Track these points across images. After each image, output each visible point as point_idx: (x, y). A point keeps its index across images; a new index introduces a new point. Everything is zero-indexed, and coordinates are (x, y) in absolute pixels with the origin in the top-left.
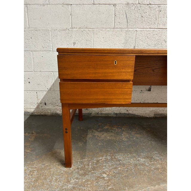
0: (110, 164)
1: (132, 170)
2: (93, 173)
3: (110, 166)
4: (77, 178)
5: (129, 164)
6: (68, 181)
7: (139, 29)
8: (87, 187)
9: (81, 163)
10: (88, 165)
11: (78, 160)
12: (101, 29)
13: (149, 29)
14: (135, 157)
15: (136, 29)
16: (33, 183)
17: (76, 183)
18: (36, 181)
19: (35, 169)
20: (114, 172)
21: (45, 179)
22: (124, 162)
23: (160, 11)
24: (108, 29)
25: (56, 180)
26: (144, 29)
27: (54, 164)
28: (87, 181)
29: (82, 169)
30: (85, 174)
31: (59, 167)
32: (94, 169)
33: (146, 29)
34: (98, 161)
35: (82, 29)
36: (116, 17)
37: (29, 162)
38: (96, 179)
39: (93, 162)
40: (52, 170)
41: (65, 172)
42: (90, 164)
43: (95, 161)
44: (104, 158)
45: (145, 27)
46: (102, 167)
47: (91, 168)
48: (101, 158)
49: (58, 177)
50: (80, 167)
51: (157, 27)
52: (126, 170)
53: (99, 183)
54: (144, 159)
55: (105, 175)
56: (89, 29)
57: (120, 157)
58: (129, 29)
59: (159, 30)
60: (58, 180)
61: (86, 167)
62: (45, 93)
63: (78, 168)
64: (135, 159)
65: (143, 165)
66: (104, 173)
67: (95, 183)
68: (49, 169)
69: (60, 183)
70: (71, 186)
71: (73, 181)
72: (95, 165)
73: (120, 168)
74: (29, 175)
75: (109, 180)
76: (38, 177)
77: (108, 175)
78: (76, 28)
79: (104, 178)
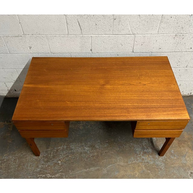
0: (65, 153)
1: (77, 157)
2: (53, 160)
3: (64, 155)
4: (43, 164)
5: (77, 153)
6: (38, 167)
7: (93, 35)
8: (48, 170)
9: (46, 152)
10: (51, 154)
11: (44, 149)
12: (54, 35)
13: (105, 35)
14: (83, 146)
15: (91, 35)
16: (17, 168)
17: (42, 168)
18: (19, 166)
19: (17, 158)
20: (66, 160)
21: (24, 165)
22: (74, 151)
23: (115, 19)
24: (62, 36)
25: (30, 165)
26: (99, 35)
27: (29, 154)
28: (49, 166)
29: (46, 157)
30: (47, 161)
31: (32, 156)
32: (54, 157)
33: (102, 35)
34: (57, 150)
35: (35, 36)
36: (68, 25)
37: (12, 152)
38: (54, 165)
39: (54, 151)
40: (27, 158)
41: (36, 160)
42: (52, 153)
43: (55, 151)
44: (62, 147)
45: (100, 33)
46: (59, 155)
47: (52, 156)
48: (60, 147)
49: (32, 163)
50: (45, 156)
51: (112, 34)
52: (74, 157)
53: (55, 168)
54: (88, 148)
55: (60, 162)
56: (42, 36)
57: (73, 146)
58: (84, 35)
59: (114, 35)
60: (32, 166)
61: (49, 156)
62: (12, 84)
63: (44, 157)
64: (82, 148)
65: (86, 153)
66: (60, 160)
67: (53, 168)
68: (26, 157)
69: (33, 168)
70: (39, 169)
71: (40, 166)
72: (55, 154)
73: (70, 156)
74: (13, 162)
75: (62, 165)
76: (19, 164)
77: (62, 162)
78: (29, 35)
79: (59, 164)
